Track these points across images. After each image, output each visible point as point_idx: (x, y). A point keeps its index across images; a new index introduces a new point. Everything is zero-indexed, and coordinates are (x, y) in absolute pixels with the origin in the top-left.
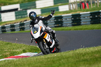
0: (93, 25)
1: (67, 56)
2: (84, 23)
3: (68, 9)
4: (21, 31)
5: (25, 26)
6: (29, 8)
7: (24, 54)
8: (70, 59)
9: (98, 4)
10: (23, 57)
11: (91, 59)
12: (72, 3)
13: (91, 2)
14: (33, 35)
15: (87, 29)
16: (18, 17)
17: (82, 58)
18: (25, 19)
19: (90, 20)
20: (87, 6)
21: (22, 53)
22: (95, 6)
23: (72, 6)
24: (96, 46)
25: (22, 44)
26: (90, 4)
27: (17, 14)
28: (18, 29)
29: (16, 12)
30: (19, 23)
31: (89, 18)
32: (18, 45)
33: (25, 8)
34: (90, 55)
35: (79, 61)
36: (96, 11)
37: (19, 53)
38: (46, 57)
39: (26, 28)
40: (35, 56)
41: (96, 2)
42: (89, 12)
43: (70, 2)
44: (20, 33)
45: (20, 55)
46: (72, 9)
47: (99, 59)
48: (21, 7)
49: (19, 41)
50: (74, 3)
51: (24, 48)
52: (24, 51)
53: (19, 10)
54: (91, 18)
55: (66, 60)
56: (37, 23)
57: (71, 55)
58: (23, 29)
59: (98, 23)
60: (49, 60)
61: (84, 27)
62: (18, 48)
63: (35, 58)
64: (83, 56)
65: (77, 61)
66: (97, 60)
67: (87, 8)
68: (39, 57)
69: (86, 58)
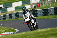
0: (44, 16)
1: (30, 34)
2: (39, 15)
3: (30, 8)
4: (4, 20)
5: (6, 17)
6: (8, 6)
7: (5, 33)
8: (31, 36)
9: (47, 4)
10: (5, 34)
11: (43, 36)
12: (32, 4)
13: (43, 3)
14: (25, 20)
15: (41, 18)
16: (2, 12)
17: (38, 35)
18: (6, 13)
19: (43, 13)
20: (41, 5)
21: (4, 32)
22: (45, 6)
23: (32, 6)
24: (46, 28)
25: (5, 27)
26: (43, 4)
27: (2, 10)
28: (2, 19)
29: (1, 9)
30: (2, 16)
31: (42, 12)
32: (2, 28)
33: (6, 7)
34: (43, 33)
35: (37, 37)
36: (46, 8)
37: (3, 33)
38: (18, 35)
39: (7, 18)
40: (12, 34)
41: (46, 3)
42: (42, 9)
43: (31, 3)
44: (3, 21)
45: (3, 34)
46: (32, 7)
47: (48, 36)
48: (3, 6)
49: (3, 26)
50: (34, 4)
51: (6, 30)
52: (6, 31)
53: (3, 8)
54: (43, 12)
55: (29, 36)
56: (27, 13)
57: (32, 33)
58: (5, 19)
59: (47, 15)
60: (20, 36)
61: (39, 18)
62: (2, 29)
63: (12, 35)
64: (39, 34)
65: (35, 37)
66: (47, 36)
67: (41, 7)
68: (14, 35)
69: (40, 35)
